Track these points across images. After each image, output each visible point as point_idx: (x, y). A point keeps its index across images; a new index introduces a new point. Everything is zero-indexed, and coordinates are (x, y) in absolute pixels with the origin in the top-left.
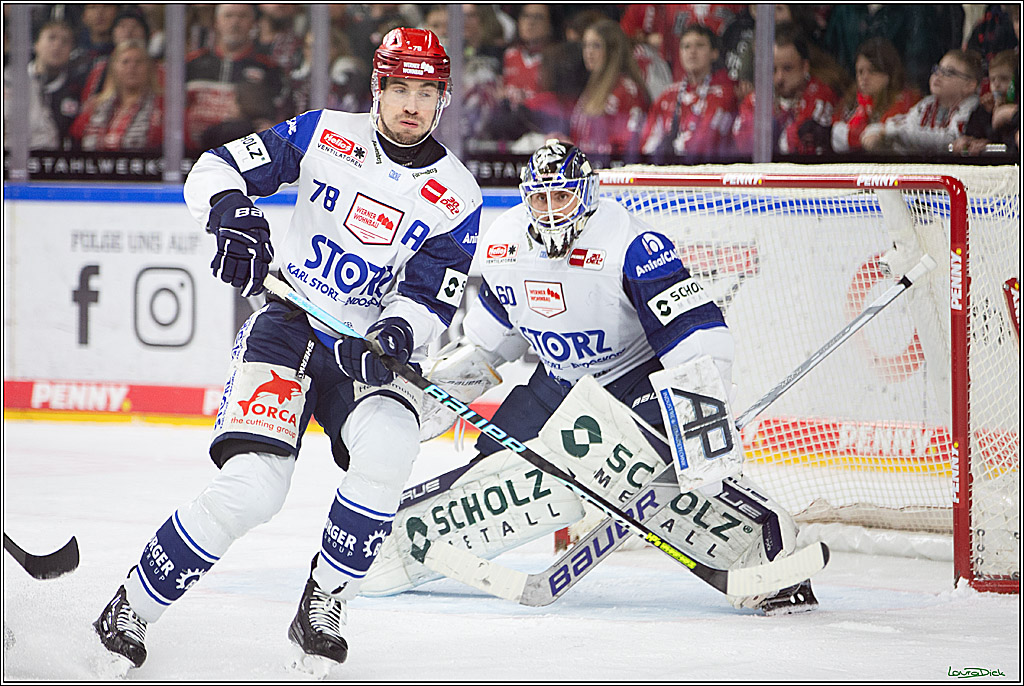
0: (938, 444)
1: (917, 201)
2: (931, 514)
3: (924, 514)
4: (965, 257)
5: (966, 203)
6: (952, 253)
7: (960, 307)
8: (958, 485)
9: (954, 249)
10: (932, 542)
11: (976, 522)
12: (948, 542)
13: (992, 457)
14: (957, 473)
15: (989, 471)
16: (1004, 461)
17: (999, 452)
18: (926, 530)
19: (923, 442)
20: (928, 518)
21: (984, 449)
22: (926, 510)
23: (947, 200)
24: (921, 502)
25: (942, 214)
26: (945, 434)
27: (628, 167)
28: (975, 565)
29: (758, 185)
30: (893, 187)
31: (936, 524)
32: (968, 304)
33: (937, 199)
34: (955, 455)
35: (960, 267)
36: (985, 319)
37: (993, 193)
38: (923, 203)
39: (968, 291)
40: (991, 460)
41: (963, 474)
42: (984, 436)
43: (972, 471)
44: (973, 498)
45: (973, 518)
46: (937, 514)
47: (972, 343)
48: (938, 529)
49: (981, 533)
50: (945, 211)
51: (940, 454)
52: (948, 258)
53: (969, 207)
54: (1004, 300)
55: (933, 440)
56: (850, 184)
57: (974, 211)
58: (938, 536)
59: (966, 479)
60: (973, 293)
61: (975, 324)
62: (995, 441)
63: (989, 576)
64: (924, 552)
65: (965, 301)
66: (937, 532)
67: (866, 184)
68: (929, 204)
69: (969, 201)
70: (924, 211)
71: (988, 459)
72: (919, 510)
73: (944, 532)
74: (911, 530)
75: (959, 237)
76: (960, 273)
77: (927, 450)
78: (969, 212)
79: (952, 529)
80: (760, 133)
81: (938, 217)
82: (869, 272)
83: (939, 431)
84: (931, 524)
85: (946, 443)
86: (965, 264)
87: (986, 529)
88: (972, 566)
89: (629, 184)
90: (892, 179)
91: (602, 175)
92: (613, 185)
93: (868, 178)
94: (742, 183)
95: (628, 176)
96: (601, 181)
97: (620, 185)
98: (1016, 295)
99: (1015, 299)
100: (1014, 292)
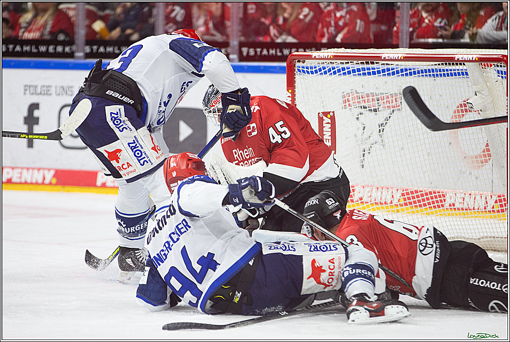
0: (499, 203)
2: (495, 241)
3: (491, 241)
18: (492, 250)
19: (491, 202)
20: (494, 244)
22: (492, 238)
23: (505, 69)
24: (490, 235)
25: (502, 77)
26: (502, 198)
27: (329, 50)
29: (401, 60)
30: (475, 61)
31: (498, 247)
33: (499, 69)
46: (499, 242)
51: (500, 209)
52: (505, 100)
55: (496, 202)
56: (450, 60)
58: (498, 253)
66: (499, 251)
67: (460, 60)
72: (489, 239)
73: (502, 251)
77: (493, 207)
80: (402, 32)
81: (500, 78)
82: (463, 108)
83: (499, 196)
84: (495, 246)
85: (503, 203)
89: (330, 59)
90: (475, 57)
91: (315, 54)
92: (321, 59)
93: (461, 56)
94: (392, 58)
95: (330, 54)
96: (315, 57)
97: (325, 59)
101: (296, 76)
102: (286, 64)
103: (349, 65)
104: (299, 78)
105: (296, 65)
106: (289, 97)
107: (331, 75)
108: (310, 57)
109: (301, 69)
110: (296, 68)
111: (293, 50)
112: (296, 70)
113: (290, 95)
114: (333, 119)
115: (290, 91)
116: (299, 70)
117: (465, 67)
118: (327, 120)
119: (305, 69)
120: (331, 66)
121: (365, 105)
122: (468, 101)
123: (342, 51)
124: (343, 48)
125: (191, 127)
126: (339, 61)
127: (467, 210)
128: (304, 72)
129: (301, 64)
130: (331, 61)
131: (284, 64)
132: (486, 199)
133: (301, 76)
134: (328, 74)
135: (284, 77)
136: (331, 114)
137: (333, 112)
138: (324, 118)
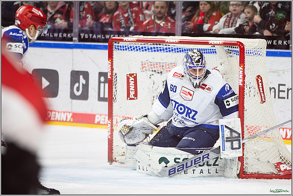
1: (228, 49)
4: (244, 68)
5: (244, 50)
6: (240, 67)
7: (242, 85)
11: (245, 155)
13: (251, 133)
17: (254, 132)
21: (249, 131)
23: (238, 49)
27: (134, 36)
29: (177, 43)
30: (221, 45)
32: (245, 84)
33: (235, 49)
35: (242, 71)
36: (250, 88)
37: (253, 48)
38: (230, 51)
39: (245, 79)
40: (251, 135)
42: (249, 127)
47: (245, 96)
49: (247, 159)
52: (238, 69)
53: (245, 51)
54: (256, 83)
56: (207, 43)
57: (247, 53)
60: (246, 80)
61: (247, 90)
62: (252, 128)
63: (249, 173)
65: (244, 82)
67: (212, 43)
68: (232, 51)
69: (245, 50)
70: (231, 53)
75: (242, 62)
76: (242, 74)
78: (245, 53)
80: (177, 26)
81: (235, 55)
86: (244, 70)
87: (249, 157)
88: (244, 169)
89: (135, 41)
90: (221, 42)
91: (125, 38)
92: (129, 41)
93: (213, 42)
94: (172, 42)
95: (134, 39)
96: (125, 40)
97: (132, 41)
98: (260, 81)
99: (259, 82)
100: (259, 79)
101: (114, 51)
102: (108, 45)
103: (146, 45)
104: (115, 53)
105: (114, 45)
106: (109, 64)
107: (135, 52)
108: (122, 40)
109: (117, 47)
110: (114, 47)
111: (112, 36)
112: (114, 48)
113: (110, 63)
114: (135, 78)
115: (110, 60)
116: (116, 48)
117: (214, 48)
118: (131, 79)
120: (135, 46)
121: (155, 69)
122: (216, 69)
123: (142, 37)
124: (142, 35)
125: (49, 81)
126: (140, 43)
128: (118, 49)
129: (117, 44)
130: (135, 43)
131: (107, 44)
133: (117, 52)
134: (133, 51)
135: (106, 52)
136: (135, 75)
137: (136, 74)
138: (130, 77)
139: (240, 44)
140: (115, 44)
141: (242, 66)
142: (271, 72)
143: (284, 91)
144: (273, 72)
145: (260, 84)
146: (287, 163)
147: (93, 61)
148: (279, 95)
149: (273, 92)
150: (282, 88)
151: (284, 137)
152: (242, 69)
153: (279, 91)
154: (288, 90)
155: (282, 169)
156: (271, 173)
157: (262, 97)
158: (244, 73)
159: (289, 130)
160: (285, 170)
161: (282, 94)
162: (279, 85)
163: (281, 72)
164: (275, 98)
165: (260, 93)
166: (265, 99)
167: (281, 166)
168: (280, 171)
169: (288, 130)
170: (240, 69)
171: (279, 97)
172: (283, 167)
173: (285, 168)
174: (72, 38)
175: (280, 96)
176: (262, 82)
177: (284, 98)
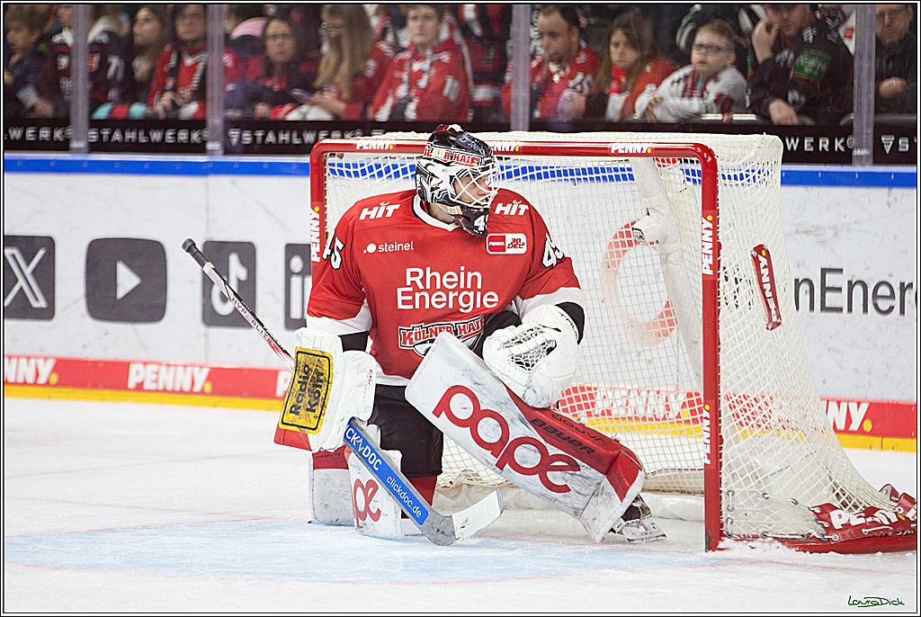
0: (688, 409)
2: (682, 477)
3: (675, 476)
4: (715, 222)
5: (716, 170)
6: (704, 220)
7: (711, 273)
8: (709, 446)
9: (705, 216)
10: (684, 503)
11: (726, 483)
12: (698, 503)
13: (742, 418)
14: (708, 435)
15: (739, 432)
16: (753, 422)
17: (749, 413)
18: (678, 491)
19: (676, 408)
20: (680, 480)
21: (734, 411)
22: (677, 472)
23: (698, 167)
24: (672, 465)
25: (694, 181)
26: (694, 398)
27: (386, 135)
28: (725, 524)
29: (515, 153)
30: (646, 155)
31: (688, 485)
32: (719, 268)
33: (690, 166)
34: (706, 418)
35: (711, 233)
36: (737, 283)
37: (742, 162)
39: (719, 255)
40: (740, 422)
41: (714, 436)
42: (734, 399)
43: (723, 433)
44: (723, 460)
45: (723, 479)
46: (689, 477)
47: (723, 308)
48: (689, 490)
49: (730, 493)
50: (697, 178)
51: (691, 418)
52: (697, 224)
53: (719, 173)
54: (753, 267)
55: (684, 405)
56: (603, 151)
57: (724, 178)
58: (689, 496)
59: (716, 441)
60: (724, 261)
61: (726, 289)
62: (745, 403)
63: (739, 536)
64: (677, 513)
65: (716, 265)
66: (689, 493)
67: (620, 151)
69: (719, 168)
71: (738, 420)
72: (671, 473)
73: (695, 493)
74: (664, 491)
75: (710, 204)
76: (711, 240)
77: (679, 416)
78: (720, 179)
79: (703, 489)
81: (691, 182)
82: (626, 239)
83: (689, 395)
84: (681, 485)
85: (696, 407)
86: (715, 230)
87: (736, 490)
88: (722, 525)
89: (389, 151)
90: (646, 147)
91: (362, 142)
92: (372, 151)
93: (622, 146)
94: (499, 150)
95: (388, 143)
96: (361, 148)
97: (379, 151)
98: (764, 262)
99: (762, 265)
100: (760, 258)
101: (328, 182)
102: (309, 162)
104: (332, 185)
105: (328, 162)
106: (315, 219)
107: (389, 179)
108: (351, 148)
109: (336, 168)
110: (328, 168)
111: (322, 134)
112: (328, 171)
113: (317, 216)
115: (317, 209)
116: (333, 172)
117: (628, 165)
119: (344, 169)
120: (390, 163)
122: (634, 226)
123: (411, 137)
124: (413, 132)
125: (138, 274)
126: (405, 155)
127: (651, 419)
128: (341, 173)
129: (335, 160)
130: (390, 154)
131: (306, 159)
132: (667, 401)
133: (337, 182)
134: (385, 176)
135: (305, 183)
139: (704, 153)
140: (330, 160)
141: (710, 218)
142: (797, 232)
143: (839, 290)
144: (806, 232)
145: (765, 272)
146: (850, 505)
147: (267, 211)
148: (823, 302)
149: (806, 292)
150: (831, 280)
151: (841, 426)
152: (710, 226)
153: (824, 289)
154: (851, 286)
155: (837, 524)
156: (803, 536)
157: (769, 310)
158: (715, 236)
159: (855, 405)
160: (847, 526)
161: (832, 299)
162: (824, 271)
163: (830, 233)
164: (812, 308)
165: (766, 298)
166: (779, 316)
167: (834, 514)
168: (831, 529)
169: (853, 406)
170: (704, 226)
171: (824, 308)
172: (840, 516)
173: (844, 521)
174: (204, 143)
175: (827, 305)
176: (769, 266)
177: (840, 310)
